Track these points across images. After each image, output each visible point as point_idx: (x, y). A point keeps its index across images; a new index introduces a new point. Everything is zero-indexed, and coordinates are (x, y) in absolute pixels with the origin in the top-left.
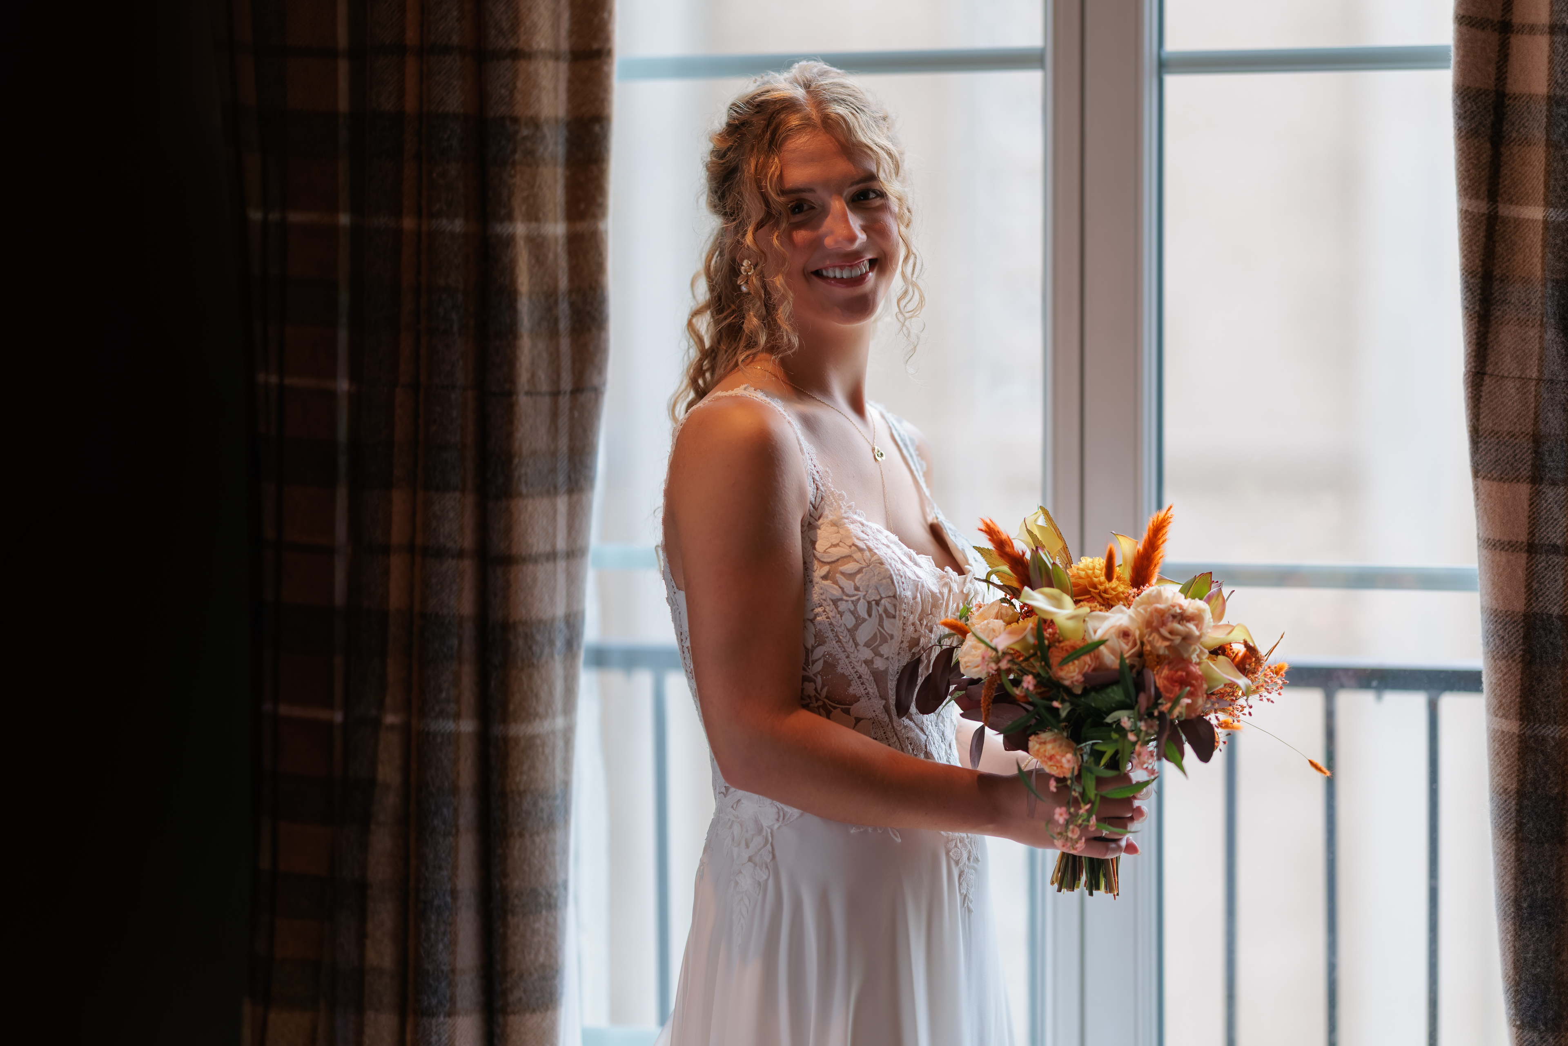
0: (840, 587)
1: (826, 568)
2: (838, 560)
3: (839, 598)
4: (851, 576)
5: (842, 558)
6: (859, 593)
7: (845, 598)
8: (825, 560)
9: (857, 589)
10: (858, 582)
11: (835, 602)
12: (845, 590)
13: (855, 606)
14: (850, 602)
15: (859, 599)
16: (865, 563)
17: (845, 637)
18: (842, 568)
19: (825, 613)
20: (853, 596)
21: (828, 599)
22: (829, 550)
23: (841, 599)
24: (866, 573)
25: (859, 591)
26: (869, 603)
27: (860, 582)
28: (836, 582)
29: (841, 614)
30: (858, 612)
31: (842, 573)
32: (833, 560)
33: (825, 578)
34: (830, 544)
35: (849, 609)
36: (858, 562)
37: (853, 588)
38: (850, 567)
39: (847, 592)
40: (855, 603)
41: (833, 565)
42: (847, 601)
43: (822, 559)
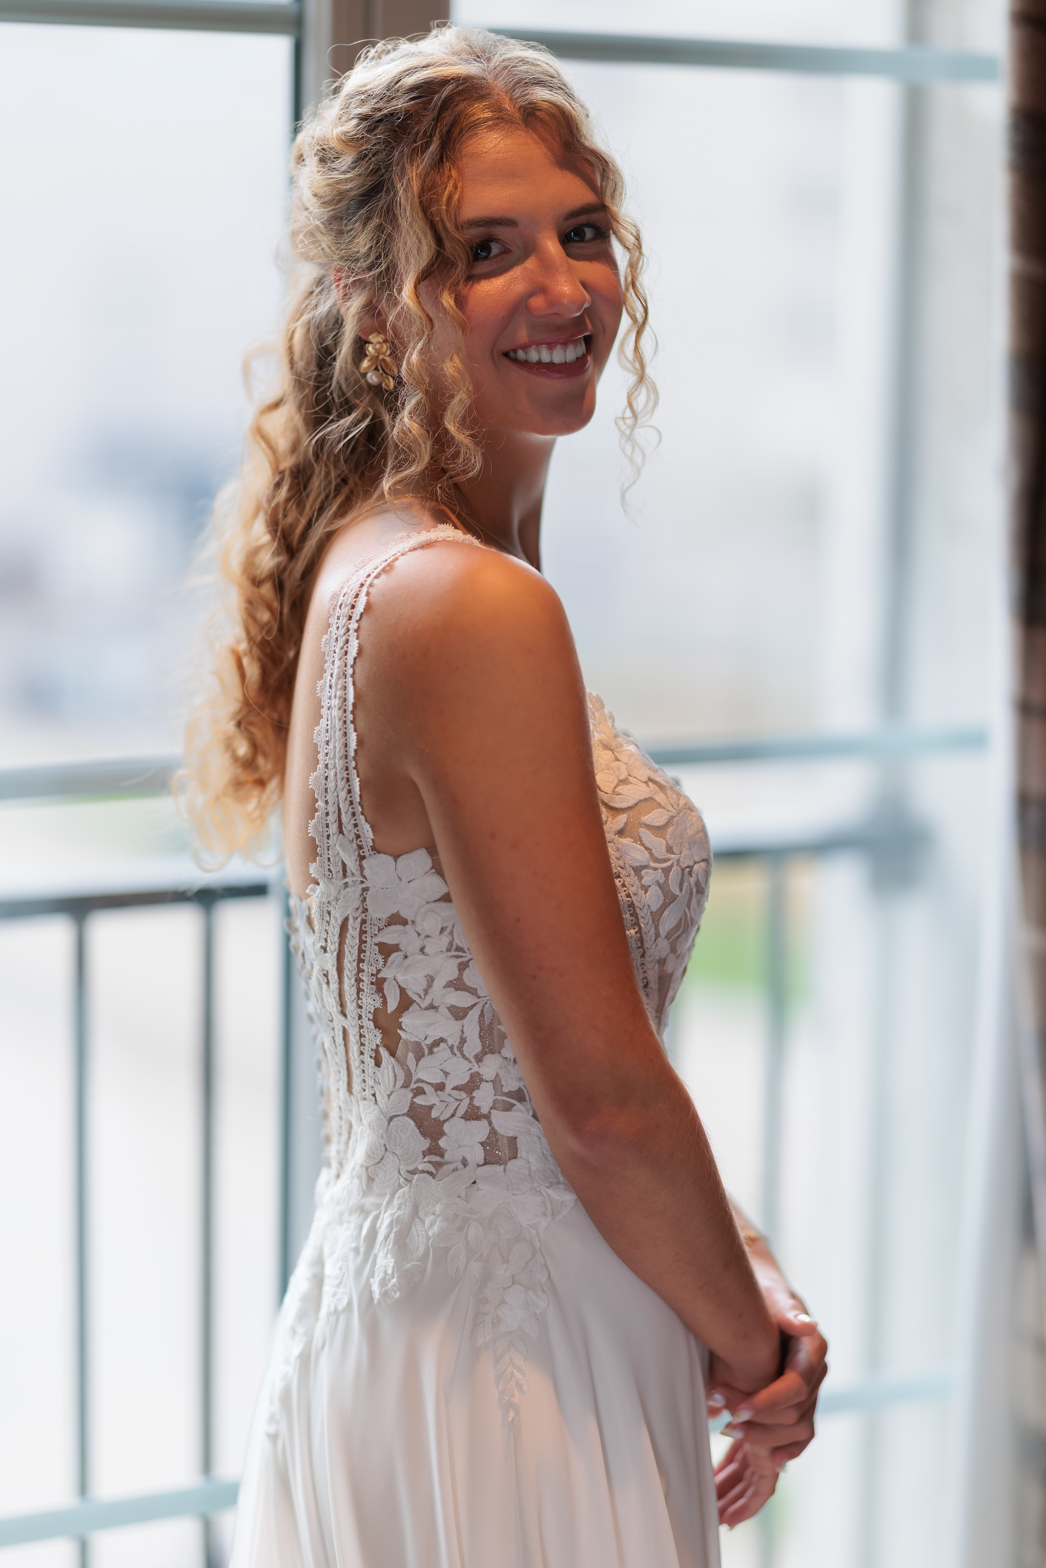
0: (647, 848)
1: (622, 819)
2: (636, 804)
3: (644, 864)
4: (658, 830)
5: (641, 801)
6: (673, 856)
7: (652, 864)
8: (617, 805)
9: (670, 850)
10: (670, 839)
11: (638, 870)
12: (653, 851)
13: (667, 877)
14: (660, 871)
15: (671, 866)
16: (674, 810)
17: (645, 921)
18: (648, 818)
19: (625, 889)
20: (665, 860)
21: (627, 866)
22: (618, 789)
23: (646, 867)
24: (677, 824)
25: (673, 853)
26: (683, 870)
27: (672, 841)
28: (639, 840)
29: (645, 889)
30: (668, 886)
31: (648, 826)
32: (630, 804)
33: (621, 833)
34: (616, 781)
35: (658, 882)
36: (664, 808)
37: (664, 849)
38: (656, 817)
39: (657, 855)
40: (666, 871)
41: (631, 813)
42: (655, 869)
43: (612, 804)
